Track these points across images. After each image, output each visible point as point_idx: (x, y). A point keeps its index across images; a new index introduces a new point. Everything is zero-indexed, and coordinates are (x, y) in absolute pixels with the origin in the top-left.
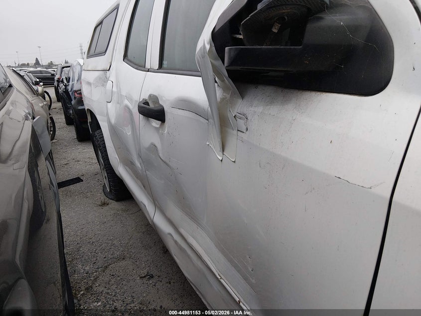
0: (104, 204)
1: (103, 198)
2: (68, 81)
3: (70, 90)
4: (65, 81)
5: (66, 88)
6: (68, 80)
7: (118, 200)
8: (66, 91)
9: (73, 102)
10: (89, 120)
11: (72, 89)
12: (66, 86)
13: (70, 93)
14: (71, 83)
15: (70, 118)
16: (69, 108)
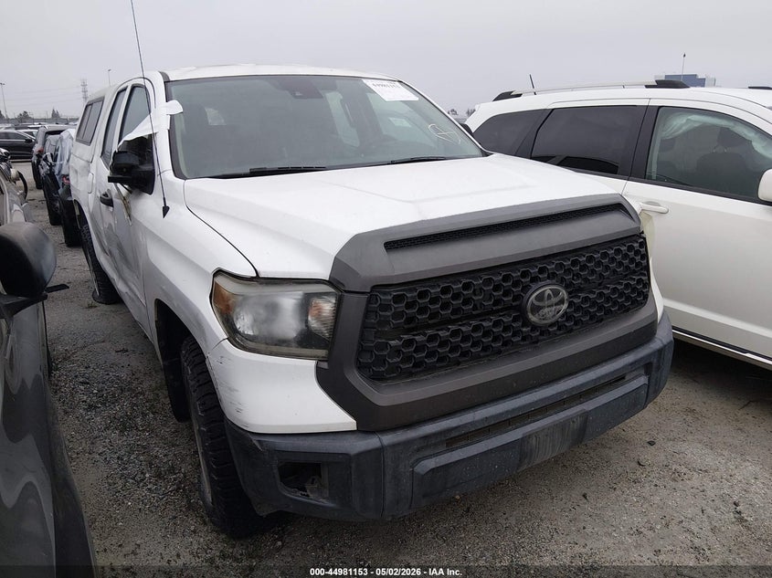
0: (90, 307)
1: (91, 301)
2: (55, 160)
3: (56, 172)
4: (50, 159)
5: (50, 170)
6: (55, 158)
7: (107, 303)
8: (51, 174)
9: (60, 191)
10: (77, 213)
11: (59, 172)
12: (51, 166)
13: (57, 177)
14: (58, 163)
15: (57, 214)
16: (55, 200)
